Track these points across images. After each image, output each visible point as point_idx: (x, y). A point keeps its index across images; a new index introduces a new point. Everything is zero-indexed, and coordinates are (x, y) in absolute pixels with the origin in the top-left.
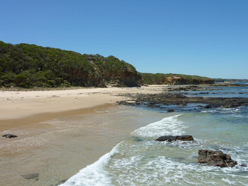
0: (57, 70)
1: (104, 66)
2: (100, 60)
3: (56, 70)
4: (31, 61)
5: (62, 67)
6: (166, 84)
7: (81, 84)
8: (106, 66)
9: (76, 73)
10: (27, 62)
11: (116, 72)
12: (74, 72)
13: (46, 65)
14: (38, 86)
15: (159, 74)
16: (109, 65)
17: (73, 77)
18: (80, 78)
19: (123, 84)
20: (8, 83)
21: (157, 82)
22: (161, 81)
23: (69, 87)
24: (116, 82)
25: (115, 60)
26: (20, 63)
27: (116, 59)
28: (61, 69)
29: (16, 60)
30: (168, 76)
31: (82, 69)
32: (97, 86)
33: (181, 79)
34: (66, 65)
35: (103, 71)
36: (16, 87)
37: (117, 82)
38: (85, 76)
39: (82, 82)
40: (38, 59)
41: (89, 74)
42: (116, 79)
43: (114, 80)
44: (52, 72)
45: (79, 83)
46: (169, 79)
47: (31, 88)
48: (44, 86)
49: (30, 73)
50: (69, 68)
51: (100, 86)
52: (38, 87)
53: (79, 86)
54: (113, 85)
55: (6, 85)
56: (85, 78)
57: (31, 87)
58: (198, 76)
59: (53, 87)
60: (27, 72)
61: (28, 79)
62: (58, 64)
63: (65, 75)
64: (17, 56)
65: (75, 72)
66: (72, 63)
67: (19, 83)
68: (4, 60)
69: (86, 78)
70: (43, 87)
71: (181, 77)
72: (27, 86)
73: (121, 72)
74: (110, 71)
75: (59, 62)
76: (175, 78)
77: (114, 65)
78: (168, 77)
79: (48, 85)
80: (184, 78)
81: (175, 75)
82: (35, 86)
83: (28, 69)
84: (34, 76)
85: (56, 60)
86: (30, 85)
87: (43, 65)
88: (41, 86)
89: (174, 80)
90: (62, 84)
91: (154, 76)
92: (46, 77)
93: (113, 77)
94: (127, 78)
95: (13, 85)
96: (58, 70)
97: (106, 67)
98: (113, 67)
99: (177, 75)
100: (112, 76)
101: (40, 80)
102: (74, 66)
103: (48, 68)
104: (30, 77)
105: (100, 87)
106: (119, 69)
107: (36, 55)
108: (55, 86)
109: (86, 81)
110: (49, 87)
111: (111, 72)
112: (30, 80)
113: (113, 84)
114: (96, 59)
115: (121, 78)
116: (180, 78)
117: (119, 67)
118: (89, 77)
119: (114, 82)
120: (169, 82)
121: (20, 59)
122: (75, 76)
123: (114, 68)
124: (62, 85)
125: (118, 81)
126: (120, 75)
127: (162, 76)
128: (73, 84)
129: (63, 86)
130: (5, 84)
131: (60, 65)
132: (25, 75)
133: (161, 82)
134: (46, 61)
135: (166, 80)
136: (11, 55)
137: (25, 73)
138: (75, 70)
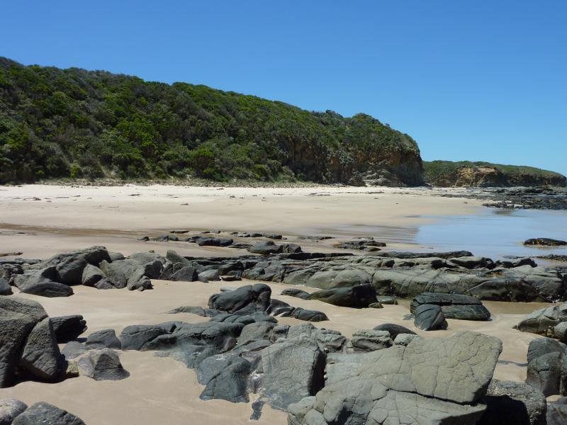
0: (266, 142)
1: (351, 137)
2: (338, 124)
3: (263, 142)
4: (213, 121)
5: (275, 135)
6: (460, 185)
7: (314, 178)
8: (356, 137)
9: (303, 150)
10: (206, 122)
11: (379, 151)
12: (299, 148)
13: (242, 130)
14: (239, 178)
15: (441, 162)
16: (362, 134)
17: (297, 160)
18: (311, 162)
19: (396, 178)
20: (180, 169)
21: (438, 181)
22: (446, 178)
23: (293, 181)
24: (380, 174)
25: (373, 123)
26: (193, 124)
27: (374, 121)
28: (274, 140)
29: (184, 116)
30: (464, 167)
31: (314, 141)
32: (346, 183)
33: (496, 174)
34: (282, 131)
35: (350, 149)
36: (196, 177)
37: (383, 174)
38: (320, 158)
39: (314, 172)
40: (224, 115)
41: (329, 152)
42: (381, 167)
43: (376, 169)
44: (258, 146)
45: (310, 174)
46: (468, 173)
47: (227, 181)
48: (251, 177)
49: (218, 146)
50: (290, 139)
51: (352, 181)
52: (239, 180)
53: (311, 180)
54: (374, 181)
55: (178, 173)
56: (321, 163)
57: (226, 178)
58: (533, 169)
59: (267, 180)
60: (211, 144)
61: (217, 160)
62: (265, 128)
63: (282, 155)
64: (184, 109)
65: (301, 147)
66: (292, 126)
67: (201, 170)
68: (160, 117)
69: (323, 164)
70: (249, 179)
71: (495, 168)
72: (218, 176)
73: (393, 151)
74: (365, 148)
75: (267, 125)
76: (483, 170)
77: (373, 135)
78: (464, 170)
79: (258, 176)
80: (503, 171)
81: (479, 164)
82: (232, 177)
83: (210, 138)
84: (227, 154)
85: (260, 119)
86: (224, 175)
87: (238, 129)
88: (245, 177)
89: (479, 176)
90: (281, 176)
91: (431, 168)
92: (250, 156)
93: (372, 164)
94: (402, 165)
95: (189, 174)
96: (269, 142)
97: (355, 139)
98: (372, 139)
99: (487, 165)
100: (369, 159)
101: (240, 164)
102: (298, 135)
103: (249, 137)
104: (221, 157)
105: (353, 184)
106: (387, 144)
107: (217, 107)
108: (272, 178)
109: (324, 169)
110: (259, 180)
111: (369, 150)
112: (222, 163)
113: (372, 178)
114: (330, 122)
115: (391, 164)
116: (493, 170)
117: (387, 139)
118: (330, 161)
119: (375, 174)
120: (467, 181)
121: (191, 114)
122: (301, 157)
123: (374, 141)
124: (281, 178)
125: (384, 171)
126: (388, 158)
127: (450, 167)
128: (300, 177)
129: (285, 178)
130: (174, 171)
131: (271, 131)
132: (210, 151)
133: (448, 182)
134: (240, 122)
135: (460, 176)
136: (172, 106)
137: (208, 147)
138: (300, 145)
